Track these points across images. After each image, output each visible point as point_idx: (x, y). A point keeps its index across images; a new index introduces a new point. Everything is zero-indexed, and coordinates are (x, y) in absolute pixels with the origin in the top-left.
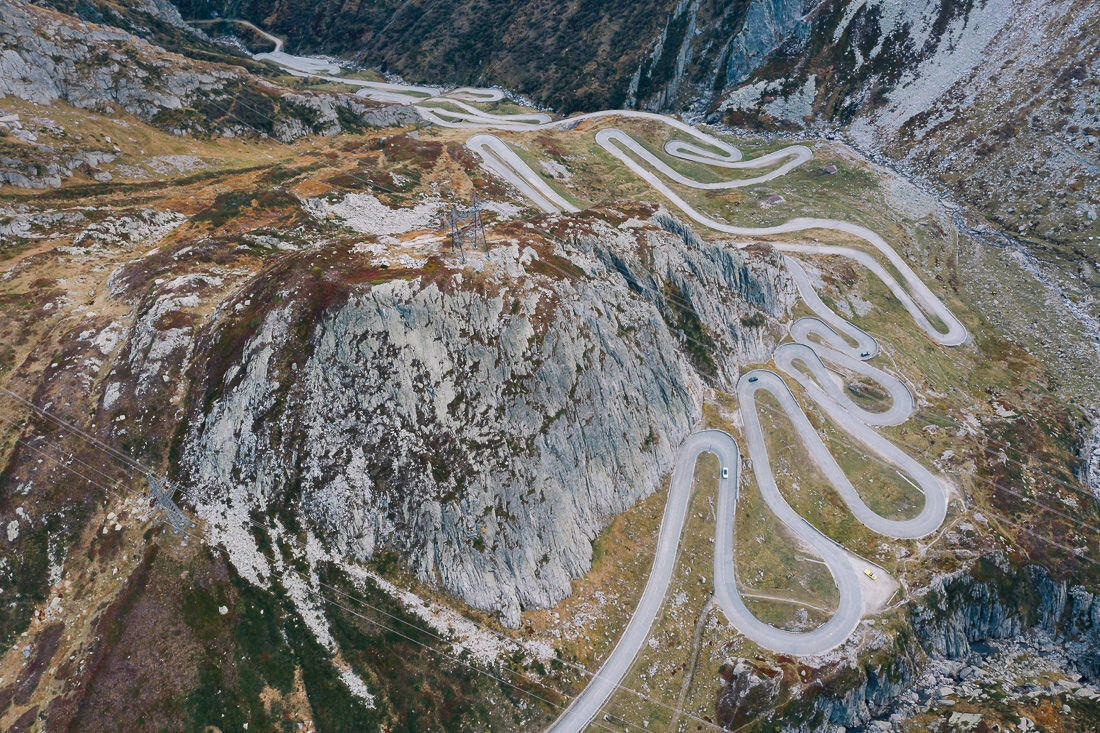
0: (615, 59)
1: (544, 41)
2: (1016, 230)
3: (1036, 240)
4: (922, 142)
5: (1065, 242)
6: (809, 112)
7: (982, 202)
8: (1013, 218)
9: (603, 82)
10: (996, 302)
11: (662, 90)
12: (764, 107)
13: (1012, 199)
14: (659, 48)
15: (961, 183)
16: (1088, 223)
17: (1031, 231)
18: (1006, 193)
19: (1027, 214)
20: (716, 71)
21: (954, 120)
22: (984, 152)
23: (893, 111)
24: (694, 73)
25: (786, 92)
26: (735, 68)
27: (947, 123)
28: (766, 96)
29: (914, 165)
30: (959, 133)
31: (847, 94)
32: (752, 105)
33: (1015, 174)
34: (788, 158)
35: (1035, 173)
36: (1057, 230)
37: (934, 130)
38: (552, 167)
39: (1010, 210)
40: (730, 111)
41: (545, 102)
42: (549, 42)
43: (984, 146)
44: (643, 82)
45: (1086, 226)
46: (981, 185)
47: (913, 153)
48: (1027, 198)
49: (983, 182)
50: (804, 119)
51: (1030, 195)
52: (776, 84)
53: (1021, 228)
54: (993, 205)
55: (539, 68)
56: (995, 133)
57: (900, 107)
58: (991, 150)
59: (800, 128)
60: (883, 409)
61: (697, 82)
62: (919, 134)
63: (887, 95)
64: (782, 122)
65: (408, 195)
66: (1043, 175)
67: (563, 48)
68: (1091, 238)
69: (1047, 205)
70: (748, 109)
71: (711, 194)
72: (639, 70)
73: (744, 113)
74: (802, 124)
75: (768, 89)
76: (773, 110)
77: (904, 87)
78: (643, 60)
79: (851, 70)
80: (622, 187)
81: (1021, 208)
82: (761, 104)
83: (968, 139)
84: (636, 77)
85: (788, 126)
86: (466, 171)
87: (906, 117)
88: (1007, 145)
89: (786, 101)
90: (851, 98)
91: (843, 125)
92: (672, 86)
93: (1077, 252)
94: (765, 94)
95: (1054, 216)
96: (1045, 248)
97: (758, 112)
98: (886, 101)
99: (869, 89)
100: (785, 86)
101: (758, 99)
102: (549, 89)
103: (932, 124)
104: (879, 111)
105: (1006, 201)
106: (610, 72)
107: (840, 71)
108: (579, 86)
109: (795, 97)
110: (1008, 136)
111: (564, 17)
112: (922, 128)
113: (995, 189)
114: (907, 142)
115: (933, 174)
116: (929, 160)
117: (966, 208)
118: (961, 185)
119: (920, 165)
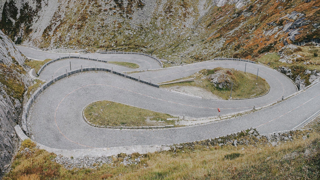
3: (121, 47)
4: (54, 35)
5: (130, 44)
7: (92, 43)
8: (107, 43)
13: (102, 38)
16: (132, 36)
17: (117, 45)
18: (98, 36)
19: (111, 40)
21: (62, 23)
22: (80, 28)
23: (36, 31)
27: (59, 25)
29: (56, 45)
30: (66, 26)
33: (96, 30)
35: (103, 27)
36: (124, 41)
37: (56, 29)
39: (104, 41)
43: (78, 26)
45: (132, 37)
47: (53, 41)
48: (106, 35)
49: (87, 37)
51: (107, 34)
53: (113, 45)
54: (97, 43)
56: (80, 20)
57: (38, 29)
58: (82, 26)
62: (51, 33)
63: (30, 28)
66: (106, 26)
68: (136, 40)
69: (115, 35)
77: (36, 22)
79: (12, 26)
81: (107, 39)
83: (71, 27)
87: (43, 31)
88: (86, 22)
90: (17, 36)
93: (136, 46)
95: (120, 38)
98: (31, 30)
99: (22, 30)
103: (54, 28)
104: (30, 35)
105: (100, 39)
107: (8, 29)
110: (85, 20)
112: (51, 31)
113: (92, 38)
114: (48, 38)
115: (65, 44)
116: (60, 40)
117: (87, 48)
118: (79, 42)
119: (58, 44)
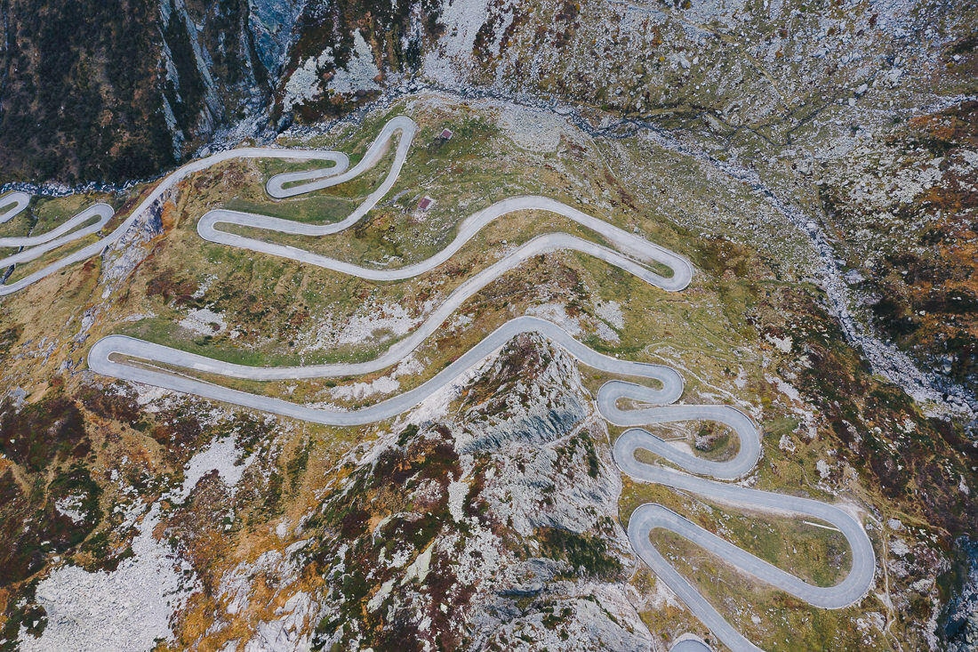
0: (129, 97)
1: (27, 109)
2: (635, 109)
3: (656, 112)
4: (502, 57)
5: (680, 102)
6: (376, 73)
7: (591, 95)
8: (626, 99)
9: (133, 129)
10: (672, 200)
11: (202, 108)
12: (329, 88)
13: (613, 79)
14: (169, 65)
15: (561, 83)
16: (686, 73)
17: (648, 105)
18: (605, 75)
19: (634, 88)
20: (249, 64)
21: (517, 20)
22: (562, 41)
23: (455, 35)
24: (225, 74)
25: (341, 59)
26: (268, 54)
27: (513, 26)
28: (323, 74)
29: (508, 83)
30: (528, 32)
31: (401, 35)
32: (315, 91)
33: (601, 54)
34: (393, 137)
35: (616, 43)
36: (667, 93)
37: (505, 39)
38: (198, 322)
39: (618, 91)
40: (296, 106)
41: (81, 178)
42: (34, 106)
43: (559, 35)
44: (177, 110)
45: (687, 77)
46: (580, 78)
47: (500, 71)
48: (625, 72)
49: (579, 74)
50: (375, 81)
51: (625, 68)
52: (325, 57)
53: (638, 106)
54: (601, 94)
55: (45, 143)
56: (559, 18)
57: (459, 27)
58: (567, 36)
59: (378, 93)
61: (234, 82)
62: (494, 49)
63: (439, 20)
64: (357, 94)
65: (104, 525)
66: (625, 40)
67: (56, 108)
68: (698, 87)
69: (645, 72)
70: (314, 97)
71: (359, 231)
72: (164, 98)
73: (314, 103)
74: (377, 87)
75: (320, 65)
76: (340, 85)
77: (450, 5)
78: (163, 88)
79: (390, 9)
80: (279, 290)
81: (626, 85)
82: (323, 84)
83: (540, 33)
84: (166, 107)
85: (364, 96)
86: (132, 426)
87: (472, 37)
88: (577, 26)
89: (347, 71)
90: (407, 37)
91: (416, 69)
92: (211, 97)
93: (694, 107)
94: (320, 72)
95: (657, 81)
96: (667, 116)
97: (325, 94)
98: (441, 27)
99: (418, 20)
100: (335, 53)
101: (317, 81)
102: (75, 162)
103: (499, 33)
104: (442, 40)
105: (609, 84)
106: (132, 115)
107: (379, 15)
108: (108, 145)
109: (353, 62)
110: (573, 16)
111: (30, 70)
112: (493, 41)
113: (593, 76)
114: (488, 62)
115: (531, 84)
116: (518, 72)
117: (580, 107)
118: (561, 86)
119: (514, 81)
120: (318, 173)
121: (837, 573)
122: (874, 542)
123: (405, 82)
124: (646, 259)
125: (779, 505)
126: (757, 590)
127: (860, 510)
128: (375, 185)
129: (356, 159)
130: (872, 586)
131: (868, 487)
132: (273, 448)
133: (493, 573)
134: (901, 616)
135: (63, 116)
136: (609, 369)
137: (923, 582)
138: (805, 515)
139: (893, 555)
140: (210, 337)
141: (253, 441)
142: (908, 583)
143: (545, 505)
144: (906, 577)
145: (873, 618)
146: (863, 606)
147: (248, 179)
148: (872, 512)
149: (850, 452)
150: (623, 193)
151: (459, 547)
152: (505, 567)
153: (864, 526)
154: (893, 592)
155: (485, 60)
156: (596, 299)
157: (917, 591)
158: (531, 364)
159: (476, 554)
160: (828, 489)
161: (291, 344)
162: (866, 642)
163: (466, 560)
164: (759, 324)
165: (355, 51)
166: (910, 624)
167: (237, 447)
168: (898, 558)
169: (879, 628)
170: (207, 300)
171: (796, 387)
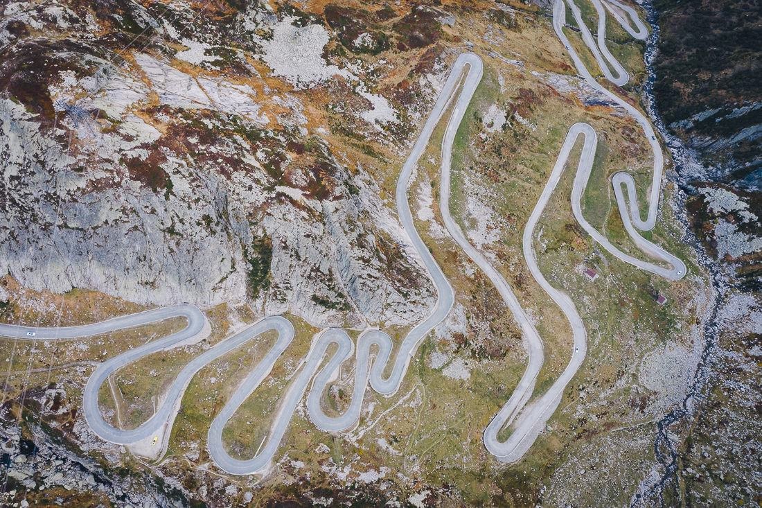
0: (720, 88)
1: (715, 28)
2: (686, 466)
3: (682, 486)
6: (735, 256)
7: (704, 430)
8: (697, 460)
9: (693, 94)
10: (583, 472)
11: (713, 138)
12: (720, 220)
13: (719, 452)
14: (745, 109)
15: (718, 405)
17: (690, 479)
19: (709, 469)
20: (748, 164)
24: (742, 150)
25: (744, 228)
26: (756, 176)
28: (734, 215)
29: (721, 361)
32: (717, 209)
33: (748, 446)
34: (665, 263)
36: (703, 499)
39: (706, 455)
40: (703, 197)
41: (659, 68)
42: (717, 32)
44: (710, 120)
46: (723, 423)
47: (732, 355)
48: (727, 464)
49: (727, 423)
50: (727, 255)
51: (732, 465)
52: (748, 216)
53: (689, 470)
54: (705, 440)
55: (687, 43)
59: (715, 257)
60: (326, 413)
61: (735, 157)
64: (713, 240)
67: (715, 45)
69: (726, 482)
70: (711, 210)
71: (573, 227)
72: (717, 110)
73: (705, 208)
74: (720, 256)
75: (740, 213)
76: (722, 228)
78: (727, 107)
80: (520, 167)
81: (713, 463)
82: (722, 215)
84: (710, 112)
85: (711, 248)
89: (735, 233)
91: (739, 288)
92: (723, 142)
94: (734, 213)
95: (716, 492)
96: (678, 495)
97: (714, 217)
100: (751, 222)
101: (726, 211)
102: (671, 62)
105: (715, 448)
106: (705, 92)
108: (681, 80)
109: (743, 237)
111: (746, 24)
113: (724, 435)
114: (742, 345)
115: (718, 380)
116: (731, 370)
117: (692, 419)
118: (715, 405)
119: (723, 366)
120: (635, 207)
121: (228, 444)
122: (240, 477)
123: (727, 279)
124: (516, 424)
125: (280, 424)
126: (230, 388)
127: (264, 477)
128: (618, 245)
129: (647, 235)
130: (215, 464)
131: (277, 489)
132: (386, 142)
133: (238, 194)
134: (191, 471)
135: (708, 50)
136: (403, 347)
137: (205, 492)
138: (270, 439)
139: (229, 484)
140: (481, 121)
141: (392, 132)
142: (208, 485)
143: (283, 245)
144: (212, 485)
145: (195, 453)
146: (204, 452)
147: (630, 160)
148: (259, 484)
149: (306, 490)
150: (594, 433)
151: (257, 181)
152: (242, 203)
153: (253, 475)
154: (207, 474)
155: (744, 343)
156: (473, 364)
157: (201, 486)
158: (400, 281)
159: (250, 188)
160: (282, 461)
161: (471, 168)
162: (183, 443)
163: (248, 181)
164: (443, 493)
165: (754, 238)
166: (184, 473)
167: (388, 122)
168: (226, 486)
169: (188, 454)
170: (514, 123)
171: (372, 483)
